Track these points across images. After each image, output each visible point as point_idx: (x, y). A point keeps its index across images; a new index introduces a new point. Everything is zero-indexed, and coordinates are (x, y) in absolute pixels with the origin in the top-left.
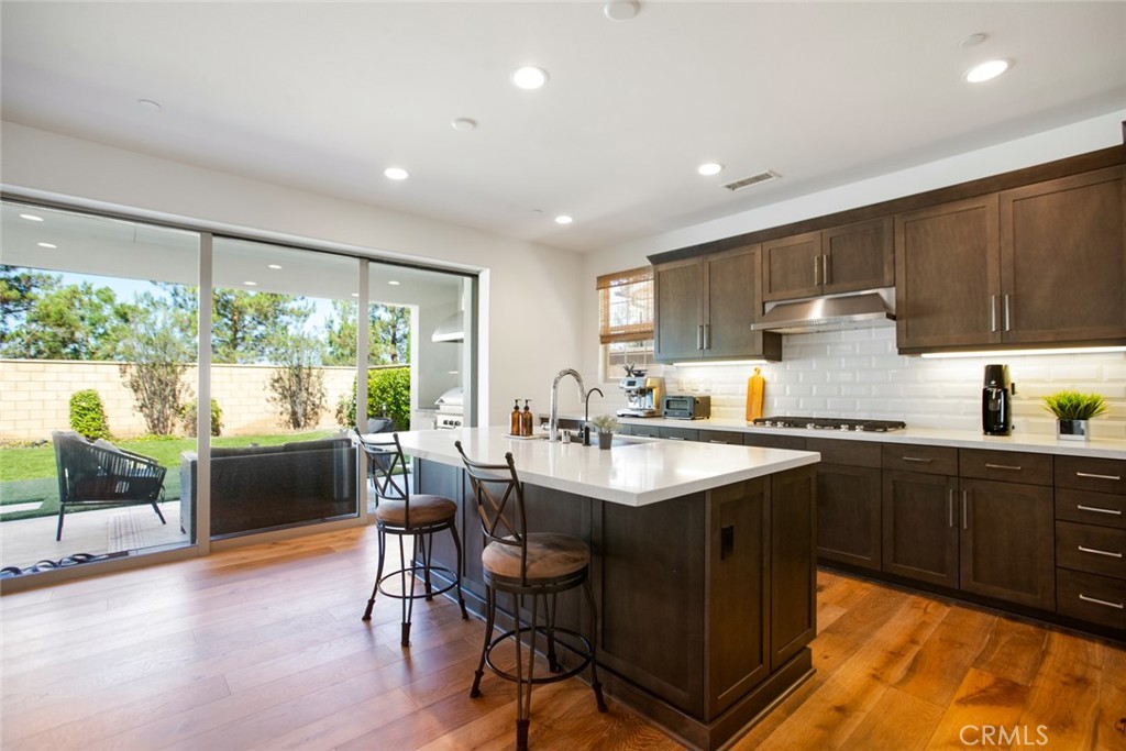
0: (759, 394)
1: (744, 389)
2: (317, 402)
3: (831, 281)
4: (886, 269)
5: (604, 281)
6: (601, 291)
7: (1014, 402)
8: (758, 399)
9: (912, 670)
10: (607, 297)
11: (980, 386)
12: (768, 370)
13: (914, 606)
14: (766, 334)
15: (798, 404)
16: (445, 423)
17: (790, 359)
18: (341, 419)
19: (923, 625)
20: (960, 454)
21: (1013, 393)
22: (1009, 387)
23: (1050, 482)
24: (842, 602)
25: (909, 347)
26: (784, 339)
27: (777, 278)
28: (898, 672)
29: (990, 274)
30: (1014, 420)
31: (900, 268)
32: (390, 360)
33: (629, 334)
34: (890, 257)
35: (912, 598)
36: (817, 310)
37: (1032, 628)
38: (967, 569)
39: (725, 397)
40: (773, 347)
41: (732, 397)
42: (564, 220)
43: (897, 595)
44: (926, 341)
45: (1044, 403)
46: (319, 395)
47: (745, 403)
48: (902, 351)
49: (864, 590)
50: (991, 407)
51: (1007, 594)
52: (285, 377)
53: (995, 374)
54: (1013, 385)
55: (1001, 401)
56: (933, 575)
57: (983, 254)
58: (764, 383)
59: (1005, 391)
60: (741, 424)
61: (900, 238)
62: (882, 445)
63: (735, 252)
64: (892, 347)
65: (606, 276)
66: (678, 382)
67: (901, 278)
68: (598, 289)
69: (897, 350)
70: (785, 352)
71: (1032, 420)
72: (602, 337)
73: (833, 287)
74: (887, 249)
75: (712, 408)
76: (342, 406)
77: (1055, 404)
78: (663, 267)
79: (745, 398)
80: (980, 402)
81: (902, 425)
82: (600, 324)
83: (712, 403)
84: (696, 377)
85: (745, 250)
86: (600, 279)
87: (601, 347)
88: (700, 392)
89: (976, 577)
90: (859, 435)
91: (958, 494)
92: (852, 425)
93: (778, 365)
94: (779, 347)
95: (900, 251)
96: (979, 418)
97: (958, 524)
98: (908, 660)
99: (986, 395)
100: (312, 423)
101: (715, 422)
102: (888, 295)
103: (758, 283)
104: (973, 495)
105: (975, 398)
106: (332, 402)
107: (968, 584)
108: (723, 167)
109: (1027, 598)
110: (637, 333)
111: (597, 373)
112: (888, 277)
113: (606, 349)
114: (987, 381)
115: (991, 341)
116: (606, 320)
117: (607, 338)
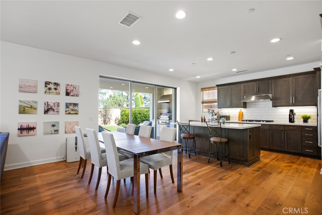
0: (241, 115)
1: (238, 114)
2: (110, 118)
3: (258, 92)
4: (270, 90)
5: (203, 89)
6: (202, 92)
7: (295, 117)
8: (241, 116)
9: (277, 160)
10: (203, 93)
11: (289, 113)
12: (243, 110)
13: (276, 154)
14: (244, 102)
16: (162, 122)
17: (248, 108)
18: (116, 122)
19: (278, 156)
20: (285, 126)
21: (295, 115)
22: (294, 114)
23: (301, 130)
24: (263, 153)
25: (274, 106)
26: (247, 104)
27: (246, 91)
28: (275, 160)
29: (290, 92)
30: (295, 120)
31: (273, 90)
32: (126, 106)
34: (271, 88)
35: (275, 153)
36: (253, 98)
37: (297, 157)
38: (286, 147)
39: (233, 116)
40: (245, 105)
41: (235, 116)
42: (198, 77)
43: (272, 153)
44: (278, 105)
45: (301, 117)
46: (110, 116)
47: (238, 117)
48: (273, 107)
49: (266, 152)
50: (291, 117)
51: (293, 151)
52: (102, 111)
53: (292, 111)
54: (295, 113)
55: (292, 116)
56: (279, 149)
57: (289, 88)
58: (242, 113)
59: (293, 114)
60: (237, 121)
61: (273, 85)
62: (269, 124)
63: (237, 85)
64: (271, 105)
66: (222, 113)
67: (273, 92)
69: (272, 106)
70: (247, 106)
71: (299, 120)
72: (202, 102)
73: (259, 93)
74: (270, 86)
75: (230, 118)
76: (116, 119)
77: (302, 117)
78: (219, 88)
79: (238, 116)
80: (288, 117)
81: (273, 121)
82: (202, 99)
83: (230, 117)
84: (226, 111)
85: (239, 85)
87: (202, 104)
88: (227, 115)
89: (287, 148)
90: (265, 123)
91: (284, 133)
92: (263, 121)
93: (246, 109)
94: (246, 105)
95: (273, 87)
96: (288, 120)
97: (284, 139)
98: (276, 159)
99: (290, 115)
100: (109, 123)
101: (231, 121)
102: (270, 95)
103: (242, 92)
104: (287, 133)
105: (288, 116)
106: (113, 118)
107: (286, 150)
109: (296, 151)
111: (201, 110)
112: (270, 92)
113: (203, 105)
114: (290, 113)
115: (291, 105)
116: (203, 98)
117: (203, 103)
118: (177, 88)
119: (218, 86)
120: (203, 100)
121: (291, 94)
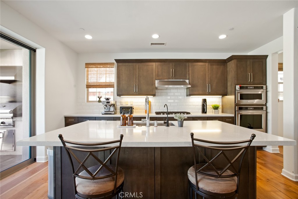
4: (187, 75)
5: (88, 65)
10: (88, 71)
15: (160, 108)
27: (159, 73)
29: (207, 79)
30: (207, 110)
31: (190, 76)
33: (100, 85)
34: (188, 73)
39: (138, 107)
41: (140, 107)
42: (88, 37)
45: (211, 107)
53: (205, 101)
57: (205, 75)
61: (190, 69)
65: (90, 63)
67: (190, 78)
68: (85, 68)
72: (87, 86)
73: (175, 78)
74: (187, 70)
78: (120, 64)
82: (86, 80)
84: (127, 101)
85: (150, 64)
86: (86, 64)
87: (86, 89)
93: (155, 97)
94: (155, 92)
95: (190, 72)
102: (187, 81)
103: (154, 74)
108: (160, 36)
110: (103, 85)
111: (85, 99)
112: (188, 77)
113: (88, 90)
114: (203, 102)
115: (207, 94)
116: (88, 79)
117: (89, 86)
118: (37, 51)
119: (118, 61)
120: (87, 82)
121: (207, 82)
